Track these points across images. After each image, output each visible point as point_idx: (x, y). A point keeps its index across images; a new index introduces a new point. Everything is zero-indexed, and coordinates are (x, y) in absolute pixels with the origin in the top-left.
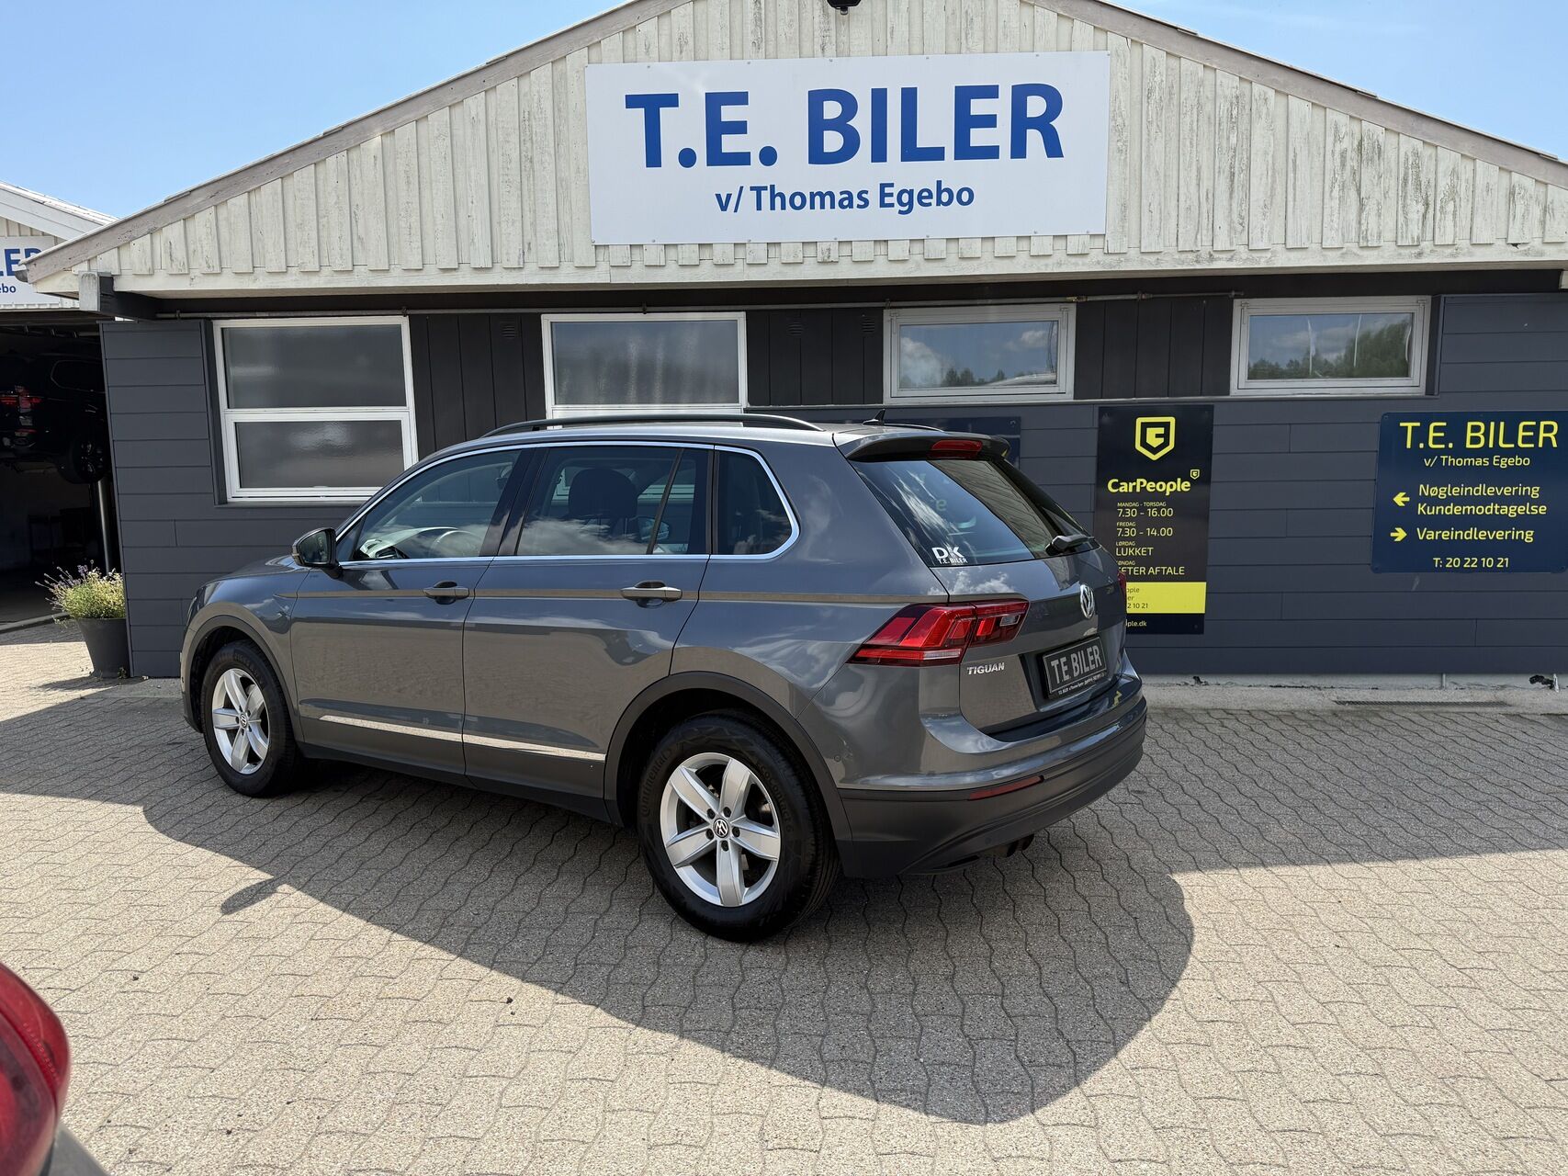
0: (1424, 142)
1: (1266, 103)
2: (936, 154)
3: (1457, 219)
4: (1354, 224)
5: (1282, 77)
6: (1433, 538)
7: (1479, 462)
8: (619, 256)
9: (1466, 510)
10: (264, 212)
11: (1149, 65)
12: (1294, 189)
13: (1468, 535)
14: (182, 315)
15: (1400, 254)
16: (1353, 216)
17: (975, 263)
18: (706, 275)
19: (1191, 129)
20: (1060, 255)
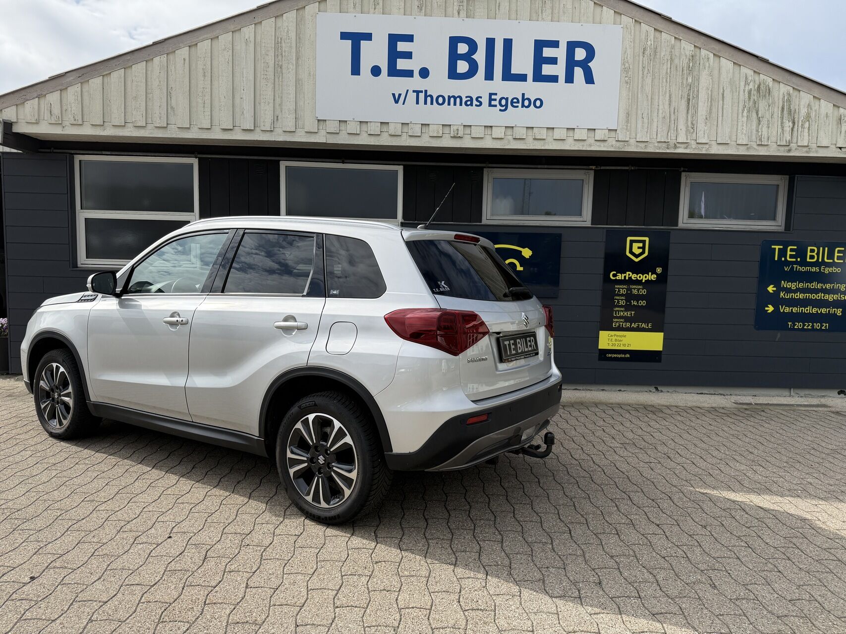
0: (793, 88)
1: (708, 61)
2: (522, 78)
3: (810, 132)
4: (754, 132)
5: (718, 46)
6: (788, 311)
7: (814, 269)
8: (332, 127)
9: (806, 296)
10: (112, 88)
11: (644, 34)
12: (723, 110)
13: (807, 310)
14: (55, 151)
15: (779, 150)
16: (754, 127)
17: (542, 142)
18: (385, 141)
19: (667, 73)
20: (591, 141)
